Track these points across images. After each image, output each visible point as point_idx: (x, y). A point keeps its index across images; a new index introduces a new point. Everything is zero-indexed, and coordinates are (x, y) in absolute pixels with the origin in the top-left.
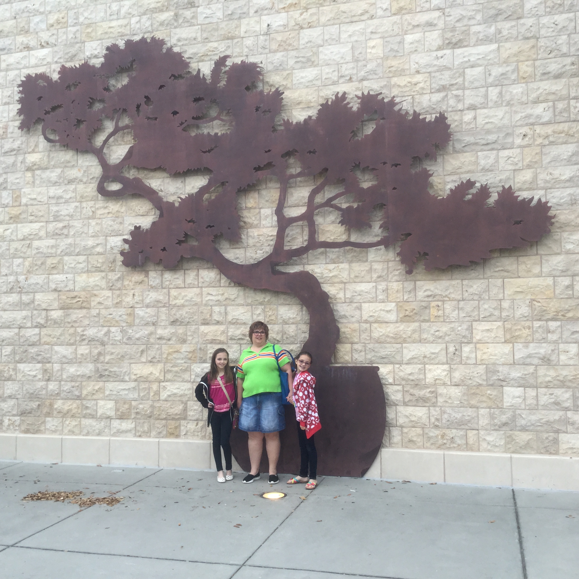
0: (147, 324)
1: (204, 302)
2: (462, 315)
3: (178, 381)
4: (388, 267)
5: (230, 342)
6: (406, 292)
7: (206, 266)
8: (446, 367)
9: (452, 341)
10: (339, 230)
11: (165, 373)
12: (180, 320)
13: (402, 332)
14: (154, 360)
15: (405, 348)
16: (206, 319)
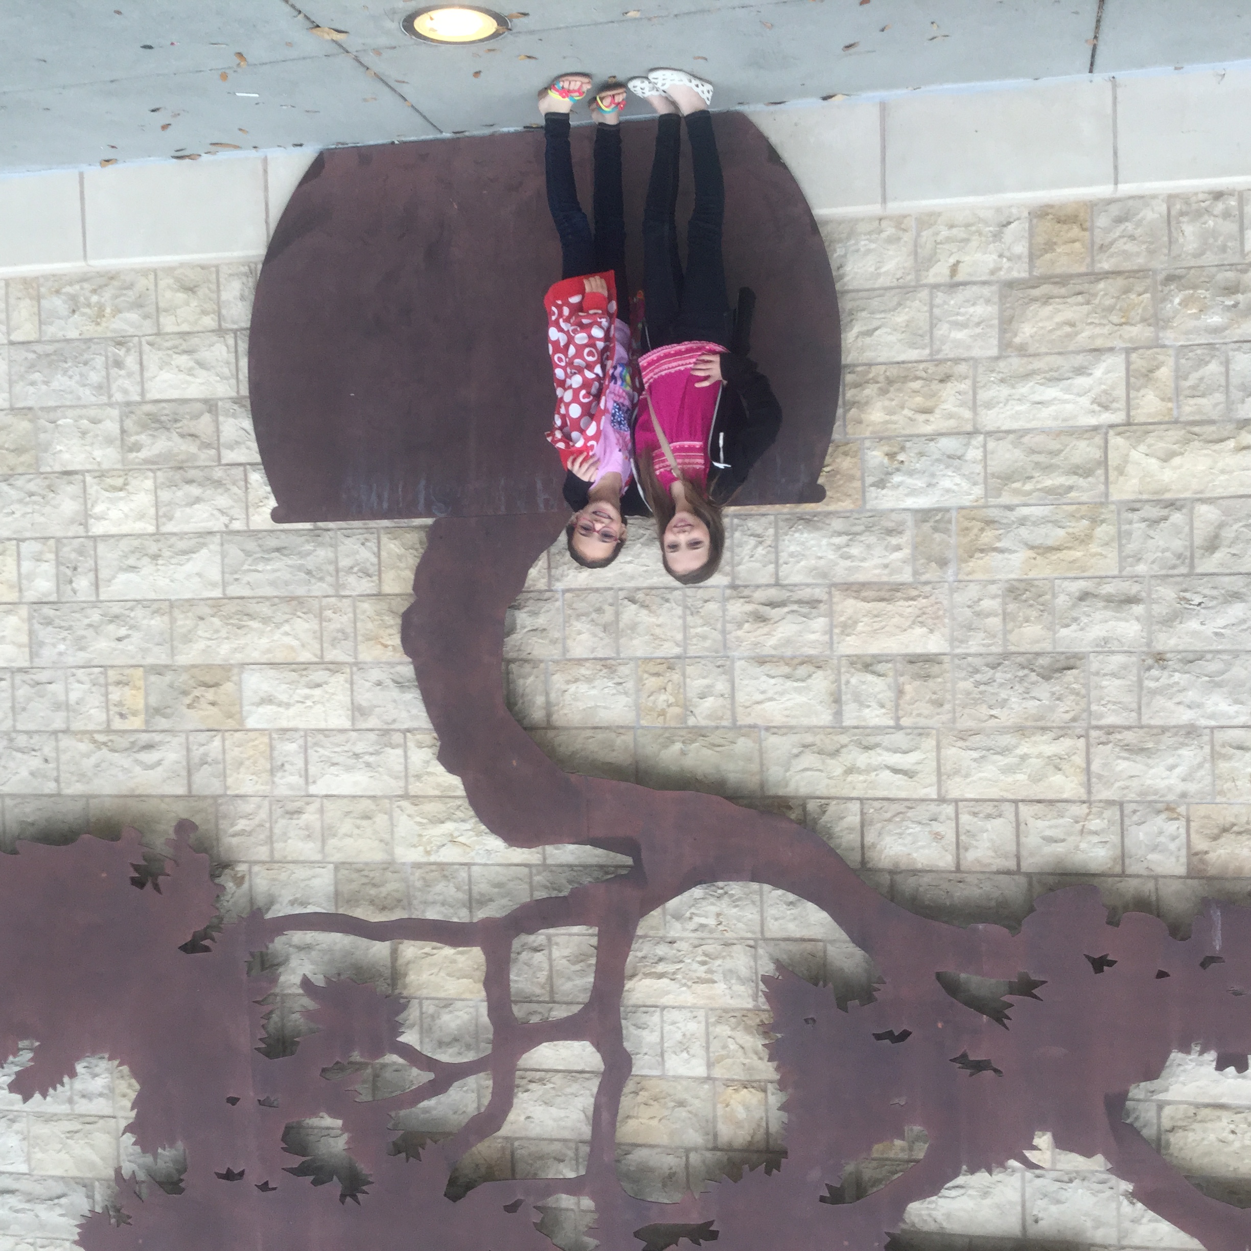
0: (1191, 659)
1: (929, 743)
2: (56, 688)
3: (1043, 431)
4: (272, 843)
5: (819, 593)
6: (216, 762)
7: (926, 879)
8: (98, 529)
9: (82, 607)
10: (425, 977)
11: (1104, 462)
12: (1033, 677)
13: (223, 633)
14: (1155, 512)
15: (214, 585)
16: (917, 676)
